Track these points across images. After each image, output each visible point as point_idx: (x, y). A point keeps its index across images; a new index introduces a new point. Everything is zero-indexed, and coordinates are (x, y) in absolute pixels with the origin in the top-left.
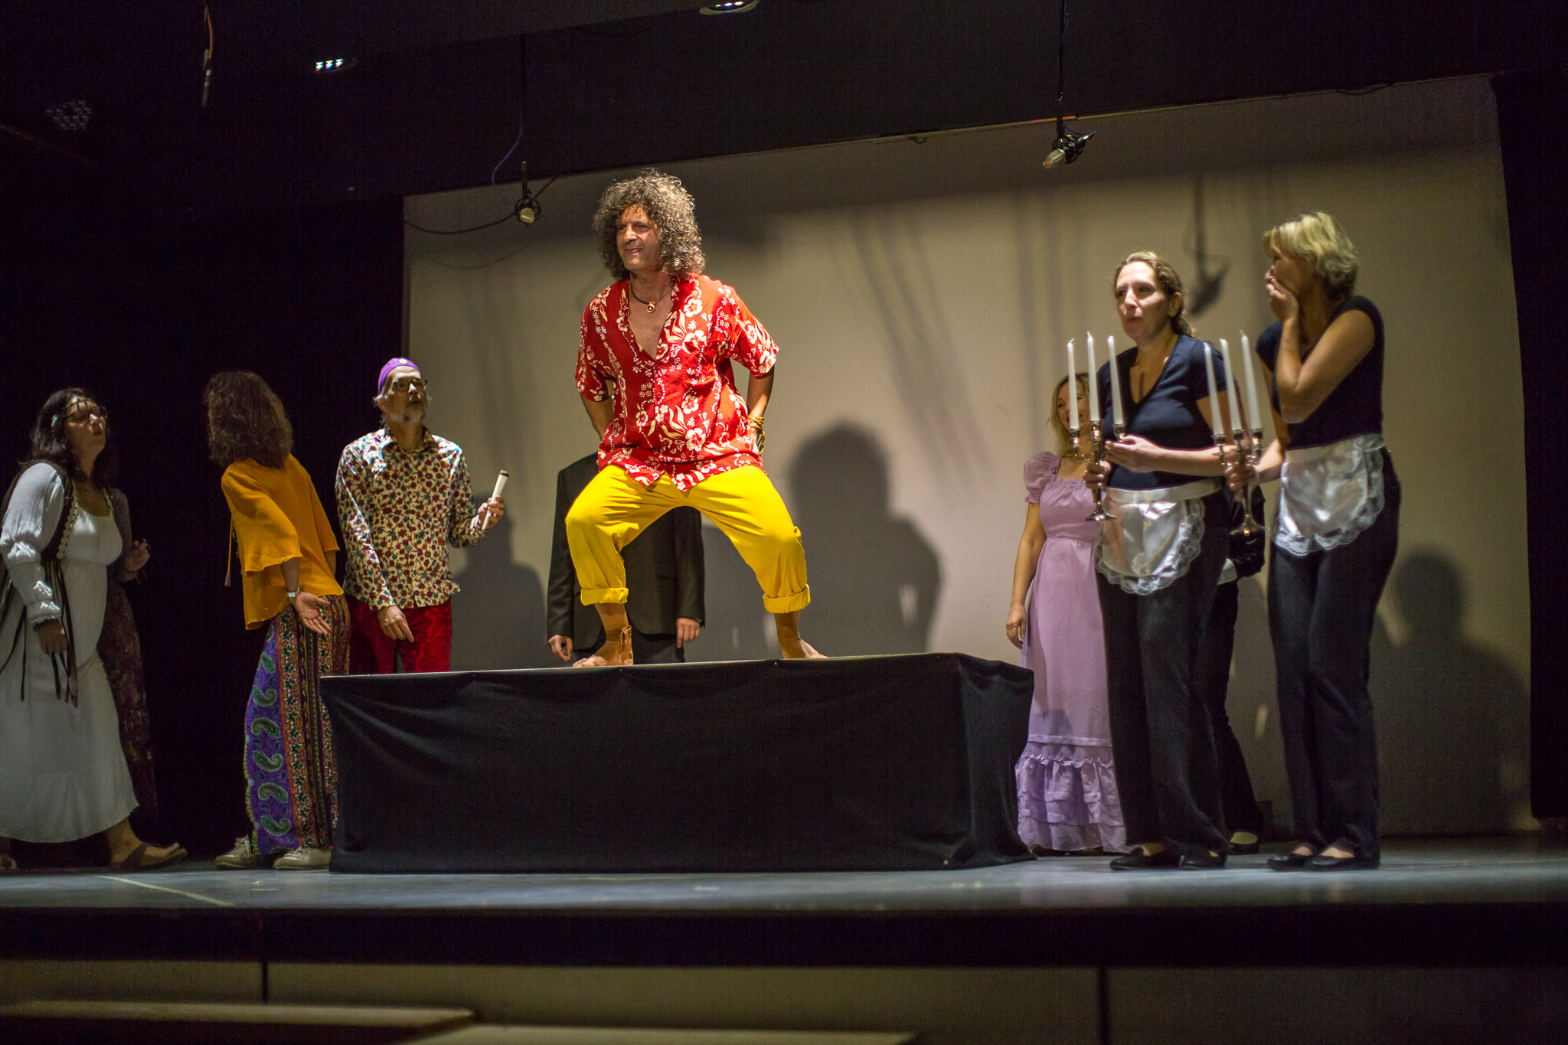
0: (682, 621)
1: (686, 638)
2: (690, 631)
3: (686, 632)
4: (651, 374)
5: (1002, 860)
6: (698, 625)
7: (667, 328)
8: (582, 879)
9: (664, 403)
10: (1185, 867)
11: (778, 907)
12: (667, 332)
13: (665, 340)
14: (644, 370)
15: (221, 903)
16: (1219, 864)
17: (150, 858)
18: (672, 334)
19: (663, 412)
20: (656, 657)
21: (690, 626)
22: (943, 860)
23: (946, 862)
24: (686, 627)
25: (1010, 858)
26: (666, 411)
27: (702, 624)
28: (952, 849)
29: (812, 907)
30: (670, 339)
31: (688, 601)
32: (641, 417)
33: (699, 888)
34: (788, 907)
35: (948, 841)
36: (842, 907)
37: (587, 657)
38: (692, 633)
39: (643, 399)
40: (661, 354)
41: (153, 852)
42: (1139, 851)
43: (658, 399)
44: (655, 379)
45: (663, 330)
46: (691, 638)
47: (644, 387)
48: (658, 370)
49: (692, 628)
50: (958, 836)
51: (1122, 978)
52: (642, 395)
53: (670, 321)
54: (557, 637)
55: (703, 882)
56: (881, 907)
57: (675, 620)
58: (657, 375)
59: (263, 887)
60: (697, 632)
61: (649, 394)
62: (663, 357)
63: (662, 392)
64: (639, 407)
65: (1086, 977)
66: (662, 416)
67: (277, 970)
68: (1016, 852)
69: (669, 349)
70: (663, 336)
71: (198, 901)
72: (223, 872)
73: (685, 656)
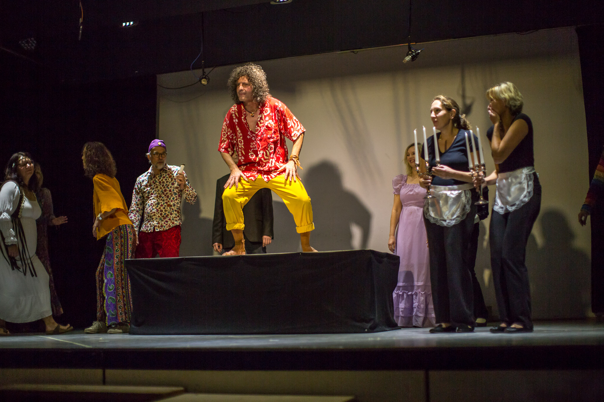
0: (265, 237)
1: (266, 243)
2: (268, 241)
3: (266, 241)
4: (254, 139)
5: (387, 329)
6: (271, 238)
7: (259, 121)
8: (226, 337)
9: (261, 150)
10: (459, 332)
11: (302, 347)
12: (259, 123)
13: (258, 126)
14: (251, 137)
15: (87, 346)
16: (472, 330)
17: (62, 329)
18: (261, 123)
19: (261, 153)
20: (255, 251)
21: (268, 239)
22: (365, 329)
23: (366, 330)
24: (266, 239)
25: (390, 328)
26: (262, 153)
27: (273, 238)
28: (369, 325)
29: (315, 347)
30: (260, 125)
31: (267, 229)
32: (251, 155)
33: (271, 340)
34: (305, 347)
35: (367, 322)
36: (326, 347)
37: (228, 251)
38: (269, 241)
39: (252, 148)
40: (257, 131)
41: (62, 327)
42: (441, 326)
43: (259, 149)
44: (256, 141)
45: (257, 122)
46: (268, 244)
47: (252, 144)
48: (257, 138)
49: (269, 239)
50: (371, 319)
51: (434, 375)
52: (251, 147)
53: (259, 118)
54: (216, 244)
55: (273, 338)
56: (341, 347)
57: (262, 236)
58: (257, 140)
59: (103, 340)
60: (271, 241)
61: (254, 147)
62: (258, 133)
63: (260, 146)
64: (250, 151)
65: (421, 374)
66: (261, 155)
67: (109, 372)
68: (394, 326)
69: (260, 129)
70: (257, 124)
71: (79, 346)
72: (88, 335)
73: (267, 251)
